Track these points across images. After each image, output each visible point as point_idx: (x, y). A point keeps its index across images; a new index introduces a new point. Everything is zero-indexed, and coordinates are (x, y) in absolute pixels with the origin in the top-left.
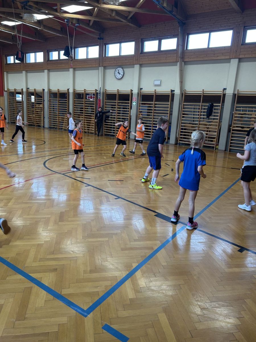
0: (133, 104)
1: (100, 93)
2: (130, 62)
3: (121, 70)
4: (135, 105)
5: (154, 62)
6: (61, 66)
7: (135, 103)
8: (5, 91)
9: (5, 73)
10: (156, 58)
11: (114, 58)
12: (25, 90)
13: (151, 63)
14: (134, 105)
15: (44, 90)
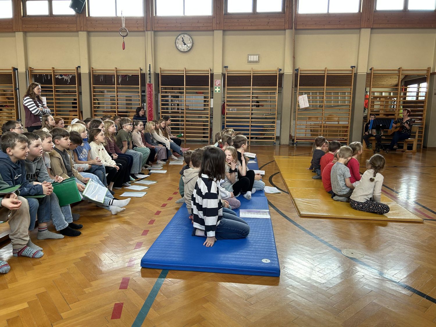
0: (216, 89)
1: (150, 74)
2: (206, 26)
3: (187, 38)
4: (219, 91)
5: (249, 28)
6: (58, 26)
7: (219, 88)
10: (252, 22)
11: (176, 19)
13: (245, 28)
14: (217, 91)
15: (17, 69)
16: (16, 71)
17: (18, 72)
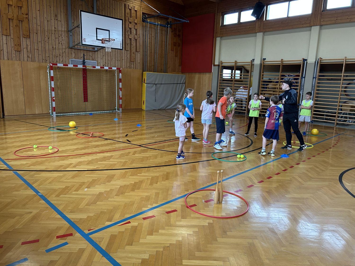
8: (214, 65)
9: (218, 39)
12: (257, 62)
15: (306, 60)
16: (306, 61)
17: (307, 63)
